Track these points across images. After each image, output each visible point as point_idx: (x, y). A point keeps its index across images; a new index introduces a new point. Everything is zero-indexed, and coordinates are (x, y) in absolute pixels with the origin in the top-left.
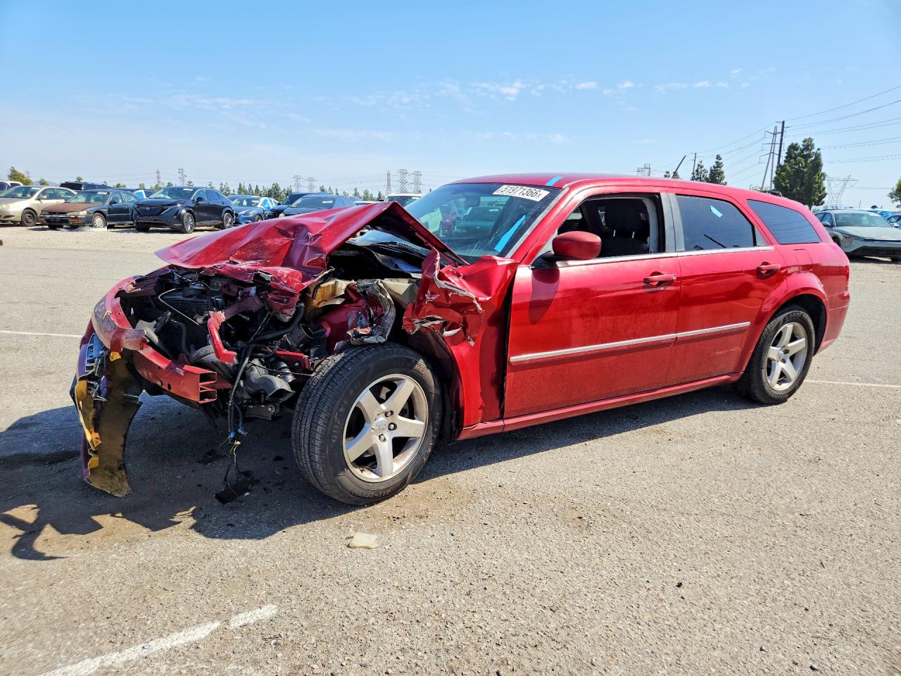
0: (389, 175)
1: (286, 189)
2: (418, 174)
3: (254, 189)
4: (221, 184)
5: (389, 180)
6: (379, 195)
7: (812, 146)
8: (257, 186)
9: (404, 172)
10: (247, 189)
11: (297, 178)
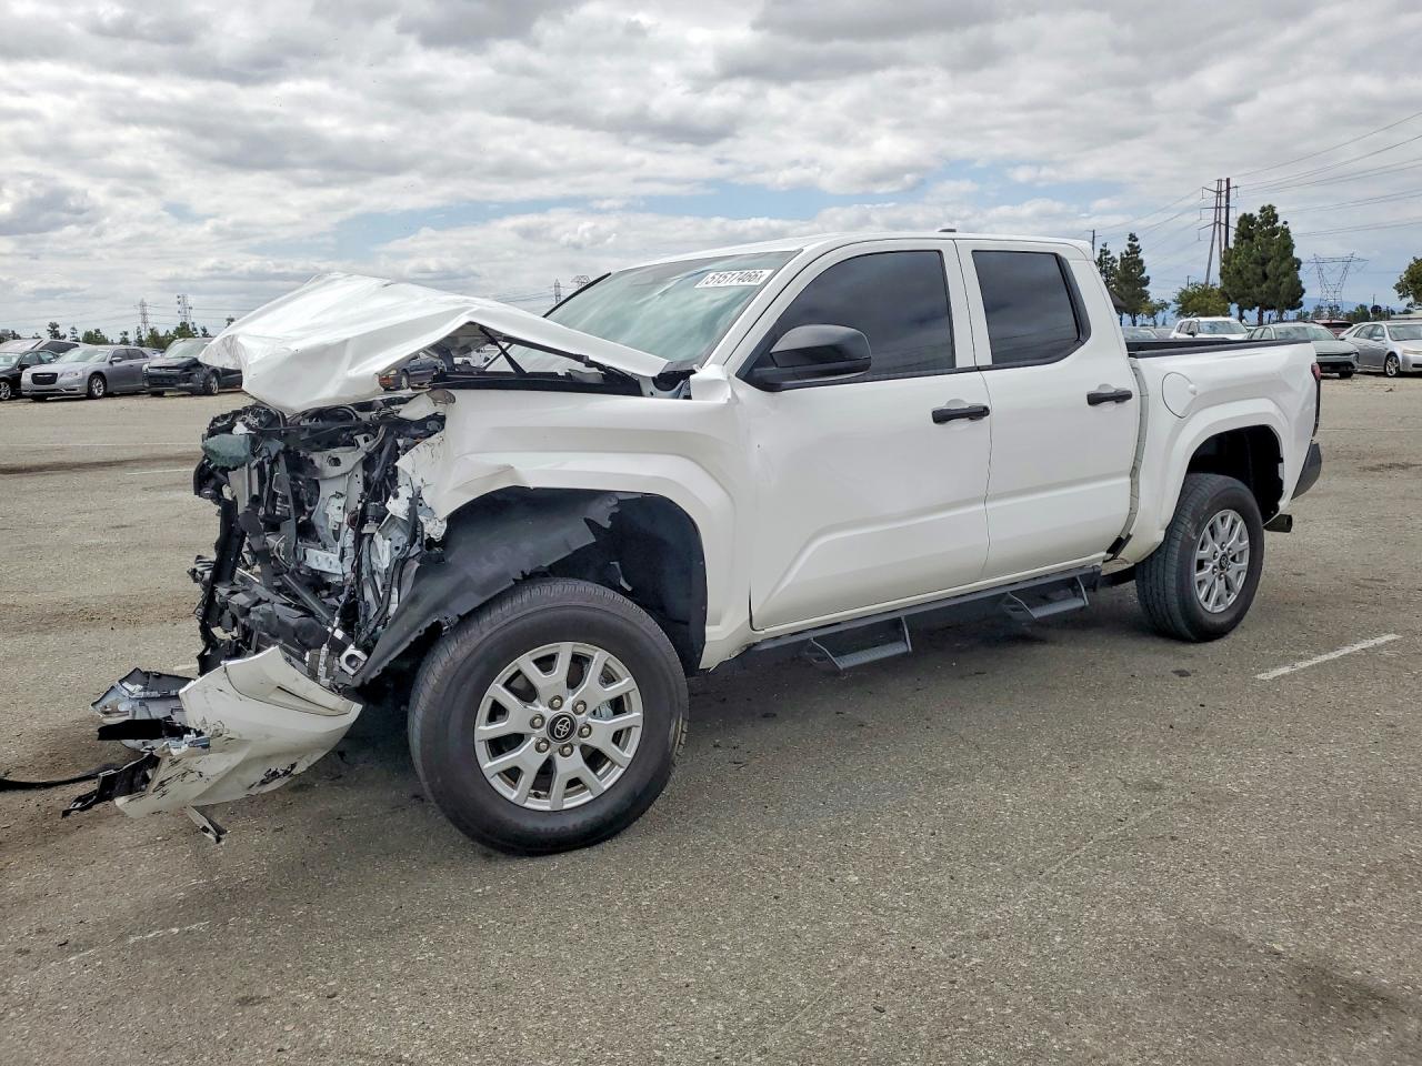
7: (1276, 217)
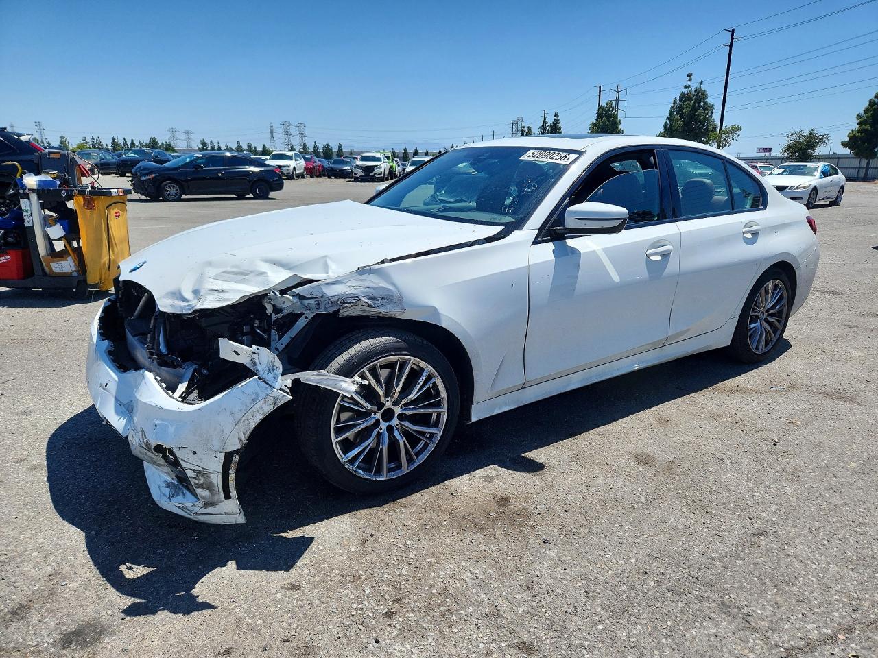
0: (271, 126)
1: (165, 143)
2: (302, 126)
3: (129, 143)
4: (93, 139)
5: (272, 132)
6: (264, 147)
8: (132, 140)
9: (287, 124)
10: (122, 143)
11: (173, 131)
